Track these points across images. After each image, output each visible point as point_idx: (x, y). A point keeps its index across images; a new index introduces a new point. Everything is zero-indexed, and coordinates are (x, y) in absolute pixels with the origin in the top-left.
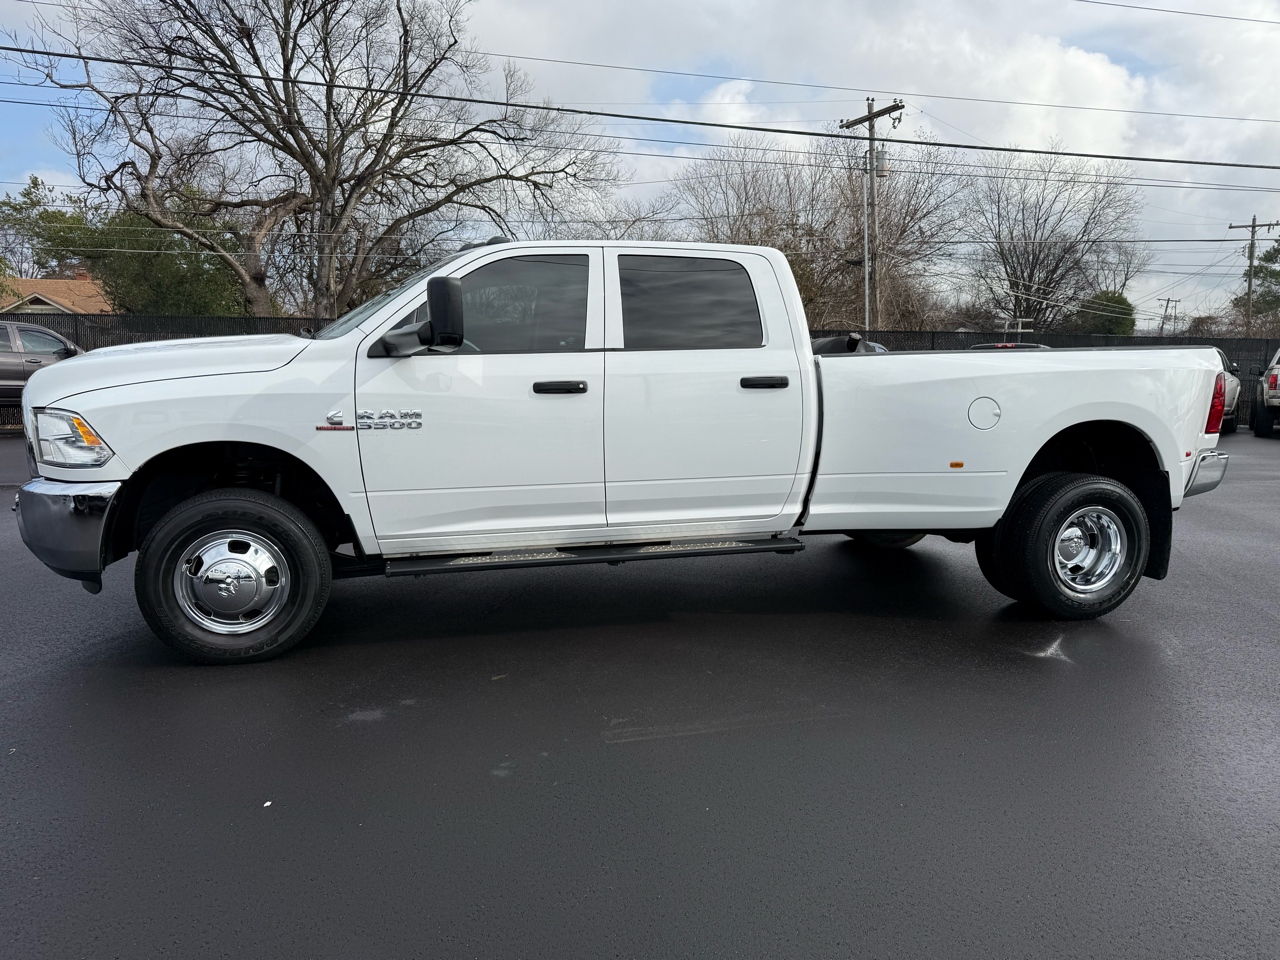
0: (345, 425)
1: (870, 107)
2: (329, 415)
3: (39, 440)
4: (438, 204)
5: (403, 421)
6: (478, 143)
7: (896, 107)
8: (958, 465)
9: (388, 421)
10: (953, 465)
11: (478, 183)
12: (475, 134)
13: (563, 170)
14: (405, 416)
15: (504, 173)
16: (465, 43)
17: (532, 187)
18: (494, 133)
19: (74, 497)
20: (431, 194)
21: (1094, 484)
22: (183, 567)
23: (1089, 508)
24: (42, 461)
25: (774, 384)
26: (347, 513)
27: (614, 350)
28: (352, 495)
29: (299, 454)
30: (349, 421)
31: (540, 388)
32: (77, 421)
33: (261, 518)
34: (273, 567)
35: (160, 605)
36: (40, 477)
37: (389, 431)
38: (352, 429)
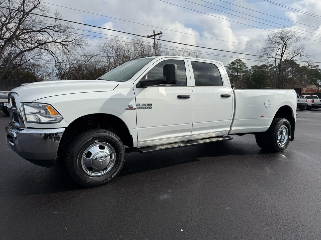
0: (133, 108)
1: (154, 33)
2: (129, 105)
3: (25, 114)
4: (34, 48)
5: (148, 106)
6: (46, 32)
7: (161, 33)
8: (263, 116)
9: (144, 106)
10: (261, 116)
11: (45, 43)
12: (46, 29)
13: (71, 41)
14: (148, 105)
15: (54, 41)
16: (42, 4)
17: (62, 45)
18: (51, 29)
20: (30, 45)
21: (284, 120)
22: (84, 156)
23: (283, 126)
24: (27, 122)
25: (228, 96)
26: (131, 135)
27: (193, 87)
28: (133, 129)
29: (120, 117)
30: (134, 107)
31: (179, 97)
32: (49, 107)
33: (109, 138)
34: (111, 153)
35: (77, 169)
36: (25, 127)
37: (144, 109)
38: (135, 109)
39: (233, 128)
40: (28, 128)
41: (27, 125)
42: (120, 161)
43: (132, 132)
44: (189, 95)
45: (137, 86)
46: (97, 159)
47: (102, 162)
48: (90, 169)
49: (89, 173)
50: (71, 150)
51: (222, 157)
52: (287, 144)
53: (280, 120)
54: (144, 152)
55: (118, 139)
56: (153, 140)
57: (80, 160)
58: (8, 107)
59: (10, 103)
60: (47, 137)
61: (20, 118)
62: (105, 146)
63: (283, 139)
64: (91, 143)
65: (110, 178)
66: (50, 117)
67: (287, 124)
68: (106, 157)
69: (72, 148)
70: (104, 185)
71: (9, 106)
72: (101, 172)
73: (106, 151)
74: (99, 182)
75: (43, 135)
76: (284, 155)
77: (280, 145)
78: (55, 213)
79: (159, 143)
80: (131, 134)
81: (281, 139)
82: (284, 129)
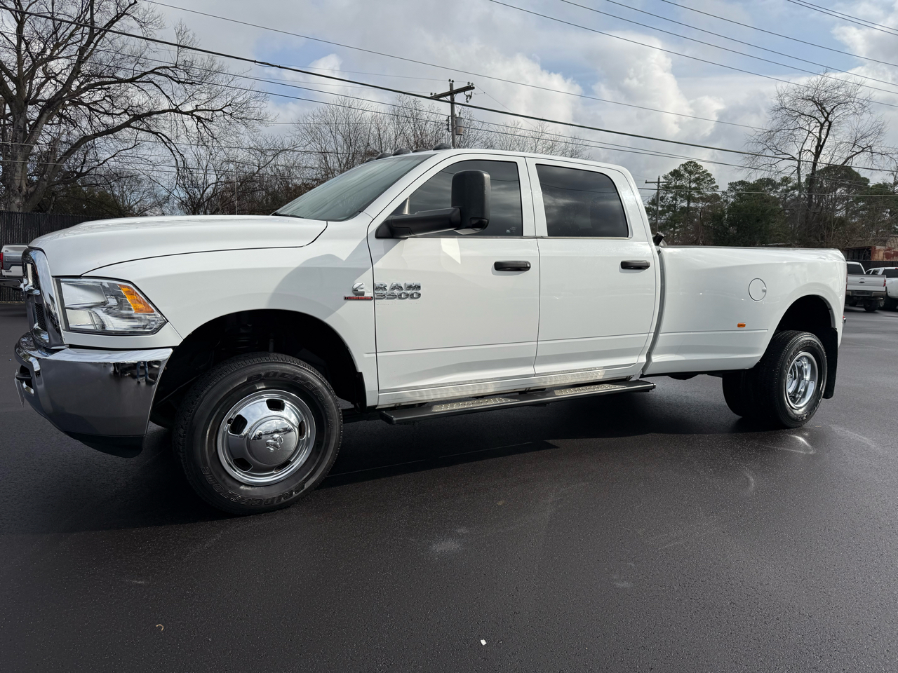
0: (367, 295)
1: (451, 86)
2: (355, 287)
3: (64, 309)
4: (119, 128)
5: (409, 292)
6: (153, 82)
7: (470, 88)
8: (743, 326)
9: (396, 292)
10: (739, 326)
11: (150, 114)
12: (151, 76)
13: (221, 110)
14: (410, 287)
15: (174, 107)
16: (142, 5)
17: (196, 120)
18: (166, 76)
19: (114, 364)
20: (107, 120)
21: (806, 337)
22: (225, 427)
23: (802, 353)
24: (69, 329)
25: (641, 267)
26: (360, 371)
27: (542, 237)
28: (366, 356)
29: (329, 320)
30: (369, 294)
31: (500, 267)
32: (127, 289)
33: (297, 378)
34: (302, 421)
35: (206, 464)
36: (64, 345)
37: (396, 300)
38: (370, 299)
39: (655, 358)
40: (71, 346)
41: (68, 338)
42: (327, 445)
43: (363, 363)
44: (527, 262)
45: (380, 234)
46: (263, 437)
47: (275, 446)
48: (243, 464)
49: (238, 474)
50: (189, 411)
51: (624, 438)
52: (813, 406)
53: (792, 337)
54: (395, 419)
55: (322, 383)
56: (424, 387)
57: (214, 440)
58: (21, 289)
59: (27, 278)
60: (122, 372)
61: (51, 320)
62: (285, 401)
63: (803, 390)
64: (246, 391)
65: (298, 491)
66: (130, 318)
67: (815, 349)
68: (287, 431)
69: (193, 403)
70: (281, 509)
71: (25, 285)
72: (273, 474)
73: (289, 415)
74: (267, 502)
75: (112, 369)
76: (803, 436)
77: (793, 408)
78: (137, 584)
79: (439, 396)
81: (796, 391)
82: (805, 362)
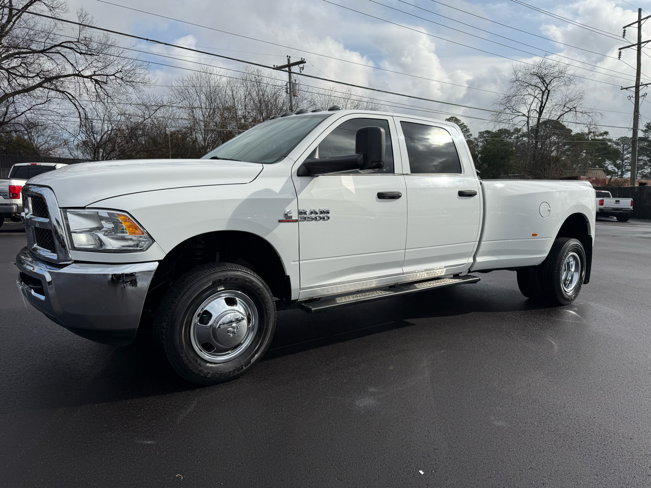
0: (293, 218)
1: (289, 60)
2: (286, 213)
3: (70, 232)
4: (33, 88)
5: (321, 216)
6: (60, 53)
7: (302, 62)
8: (536, 235)
9: (313, 216)
10: (533, 235)
11: (58, 77)
12: (59, 48)
13: (114, 75)
14: (322, 212)
15: (77, 73)
17: (94, 82)
18: (71, 48)
19: (112, 275)
20: (24, 81)
21: (574, 242)
22: (196, 319)
23: (571, 254)
24: (74, 248)
25: (471, 194)
26: (288, 275)
27: (407, 174)
28: (292, 263)
29: (268, 238)
30: (295, 216)
31: (381, 196)
32: (123, 217)
33: (246, 281)
34: (249, 314)
35: (182, 348)
36: (70, 261)
37: (313, 222)
38: (297, 221)
39: (479, 259)
40: (76, 262)
41: (73, 255)
42: (267, 330)
43: (290, 269)
44: (399, 193)
45: (299, 174)
46: (222, 327)
47: (233, 333)
48: (208, 347)
49: (206, 356)
50: (170, 309)
51: (457, 316)
52: (577, 289)
53: (565, 242)
54: (313, 309)
55: (263, 284)
56: (330, 285)
57: (188, 330)
58: (23, 217)
59: (28, 207)
60: (117, 279)
61: (59, 241)
62: (237, 299)
63: (570, 278)
64: (211, 292)
65: (247, 365)
66: (123, 239)
67: (579, 250)
68: (238, 321)
69: (173, 303)
70: (234, 379)
71: (26, 214)
72: (229, 353)
73: (239, 309)
74: (225, 375)
75: (110, 277)
76: (574, 311)
77: (566, 292)
79: (339, 291)
80: (288, 273)
81: (566, 279)
82: (571, 259)
